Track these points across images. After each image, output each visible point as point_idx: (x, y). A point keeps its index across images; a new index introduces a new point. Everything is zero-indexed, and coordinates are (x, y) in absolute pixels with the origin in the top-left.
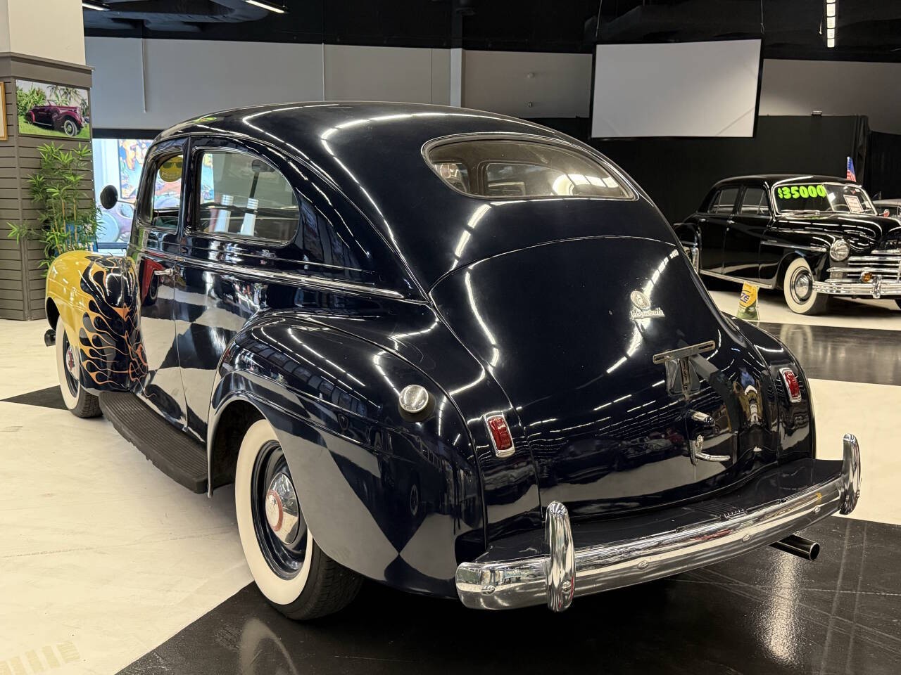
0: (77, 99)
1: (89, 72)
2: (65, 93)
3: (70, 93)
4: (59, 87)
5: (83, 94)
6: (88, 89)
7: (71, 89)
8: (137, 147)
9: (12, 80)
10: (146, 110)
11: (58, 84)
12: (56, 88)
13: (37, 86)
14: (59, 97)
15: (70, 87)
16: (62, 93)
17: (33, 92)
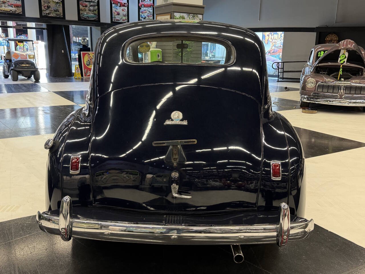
0: (197, 18)
1: (203, 8)
2: (193, 17)
3: (195, 17)
4: (191, 15)
5: (200, 16)
6: (202, 14)
7: (195, 15)
8: (270, 35)
9: (173, 13)
10: (259, 20)
11: (190, 13)
12: (190, 15)
13: (182, 14)
14: (191, 18)
15: (195, 14)
16: (192, 16)
17: (180, 17)
